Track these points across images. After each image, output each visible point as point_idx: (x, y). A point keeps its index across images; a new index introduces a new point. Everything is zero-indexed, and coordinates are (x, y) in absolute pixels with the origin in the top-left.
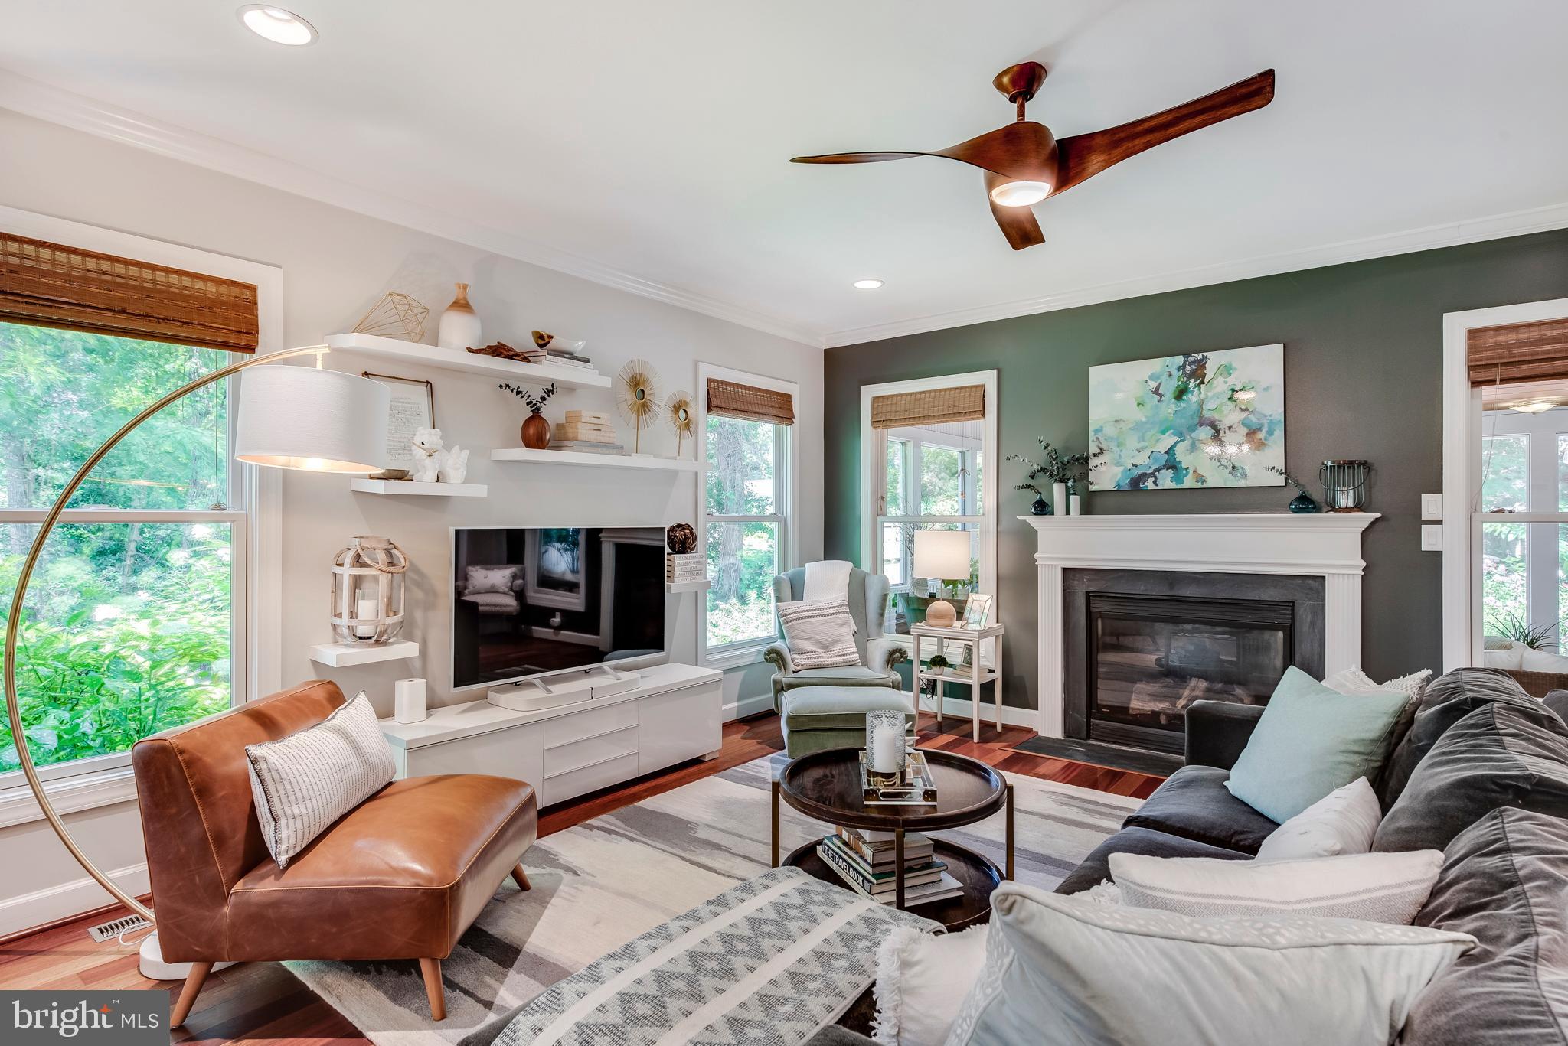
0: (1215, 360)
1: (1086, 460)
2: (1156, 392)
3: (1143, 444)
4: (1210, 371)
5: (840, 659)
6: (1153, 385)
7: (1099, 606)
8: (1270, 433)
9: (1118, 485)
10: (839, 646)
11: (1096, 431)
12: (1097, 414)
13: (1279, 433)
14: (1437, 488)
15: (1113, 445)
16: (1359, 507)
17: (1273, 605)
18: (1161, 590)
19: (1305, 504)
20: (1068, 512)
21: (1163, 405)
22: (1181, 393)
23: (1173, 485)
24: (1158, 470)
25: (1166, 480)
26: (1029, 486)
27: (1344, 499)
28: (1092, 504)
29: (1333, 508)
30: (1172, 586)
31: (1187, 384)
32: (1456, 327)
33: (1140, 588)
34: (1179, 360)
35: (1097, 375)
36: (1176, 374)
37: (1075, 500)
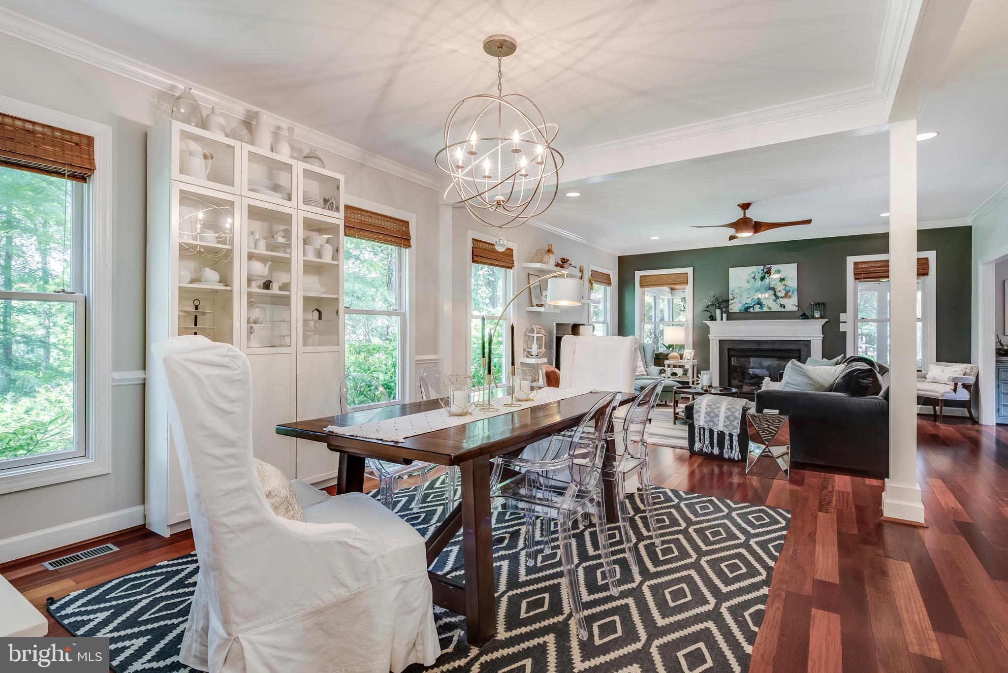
0: (774, 268)
1: (728, 301)
2: (754, 278)
3: (749, 296)
4: (773, 271)
5: (640, 373)
6: (753, 275)
7: (732, 353)
8: (793, 293)
9: (740, 310)
10: (639, 369)
11: (732, 291)
12: (732, 285)
13: (796, 293)
14: (845, 312)
15: (738, 296)
16: (822, 317)
17: (793, 351)
18: (756, 347)
19: (804, 316)
20: (722, 320)
21: (756, 282)
22: (763, 278)
23: (760, 310)
24: (754, 305)
25: (757, 309)
26: (706, 311)
27: (817, 315)
28: (731, 317)
29: (813, 318)
30: (759, 345)
31: (764, 276)
32: (851, 261)
33: (747, 346)
34: (762, 267)
35: (732, 271)
36: (761, 272)
37: (725, 315)
